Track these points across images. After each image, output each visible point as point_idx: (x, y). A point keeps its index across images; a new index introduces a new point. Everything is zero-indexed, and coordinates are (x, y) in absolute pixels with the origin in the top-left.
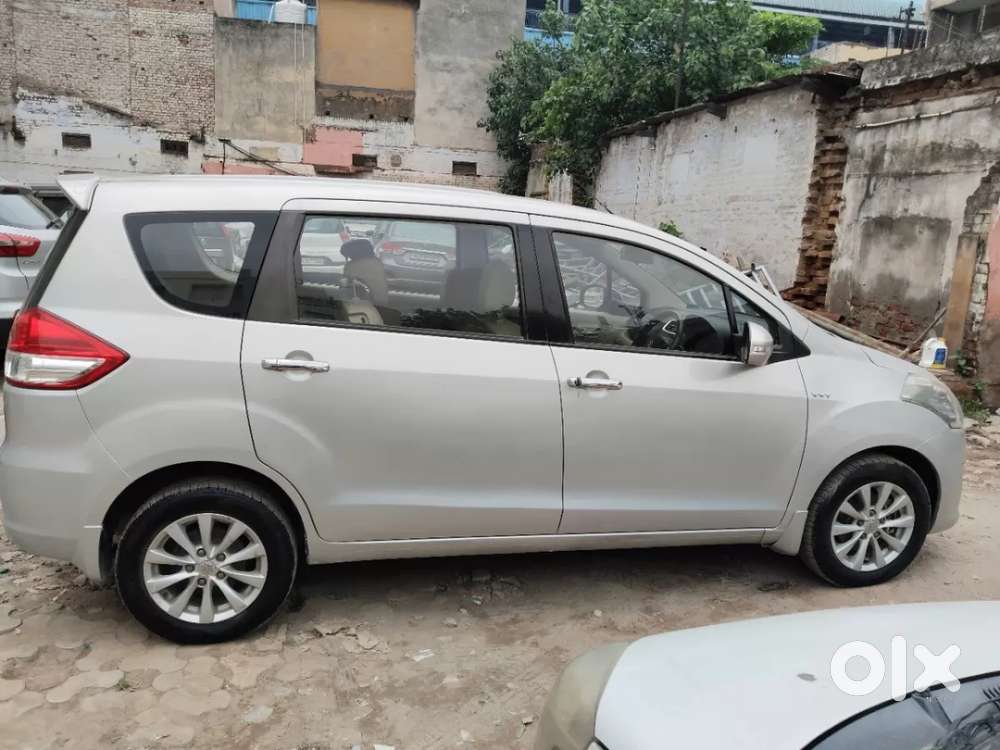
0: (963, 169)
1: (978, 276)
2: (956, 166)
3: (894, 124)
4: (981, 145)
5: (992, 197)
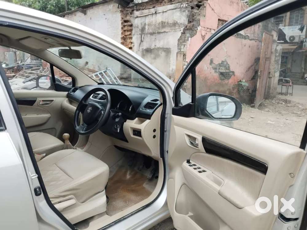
0: (173, 30)
1: (184, 66)
3: (148, 15)
4: (178, 22)
5: (186, 38)
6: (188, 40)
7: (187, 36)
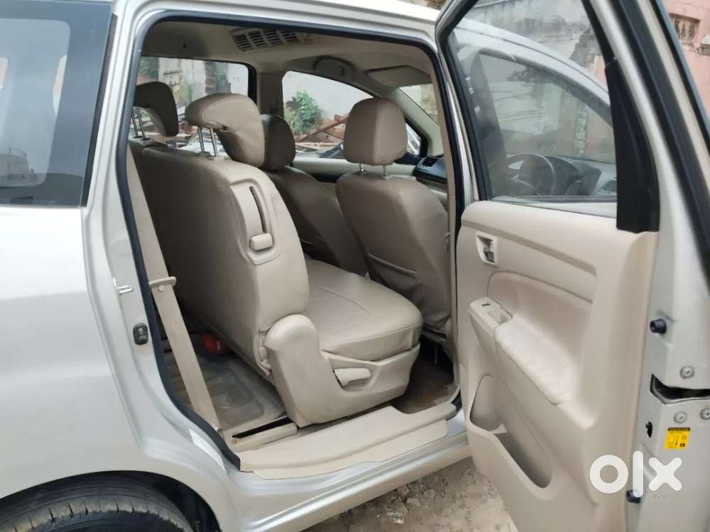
0: (554, 39)
1: (580, 120)
2: (547, 37)
3: (492, 5)
4: (567, 20)
5: (589, 57)
6: (592, 61)
7: (591, 53)
